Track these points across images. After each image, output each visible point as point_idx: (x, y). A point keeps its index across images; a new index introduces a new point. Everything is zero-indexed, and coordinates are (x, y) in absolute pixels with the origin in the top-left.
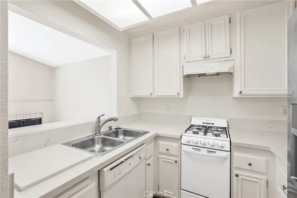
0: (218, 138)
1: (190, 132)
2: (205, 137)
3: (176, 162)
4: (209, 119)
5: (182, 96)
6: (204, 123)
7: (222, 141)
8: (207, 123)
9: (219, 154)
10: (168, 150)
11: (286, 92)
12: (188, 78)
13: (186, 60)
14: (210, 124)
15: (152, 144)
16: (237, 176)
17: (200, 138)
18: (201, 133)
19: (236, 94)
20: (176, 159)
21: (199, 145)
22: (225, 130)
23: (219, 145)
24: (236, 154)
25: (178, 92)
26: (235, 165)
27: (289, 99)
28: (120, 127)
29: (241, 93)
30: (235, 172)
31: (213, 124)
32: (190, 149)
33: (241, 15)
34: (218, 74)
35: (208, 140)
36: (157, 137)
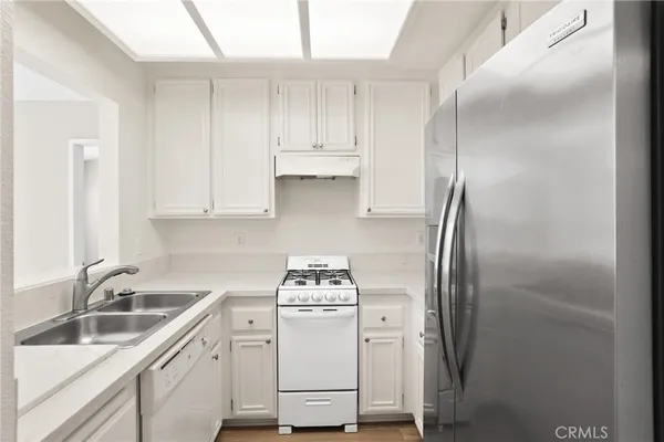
0: (338, 286)
1: (291, 283)
2: (318, 287)
3: (268, 342)
4: (317, 257)
5: (273, 216)
6: (310, 266)
7: (346, 290)
8: (316, 266)
9: (342, 311)
10: (251, 322)
11: (423, 211)
12: (282, 180)
13: (282, 147)
14: (320, 266)
15: (219, 316)
16: (367, 340)
17: (311, 290)
18: (311, 283)
19: (363, 213)
20: (268, 337)
21: (310, 302)
22: (346, 274)
23: (342, 297)
24: (365, 308)
25: (267, 207)
26: (364, 324)
27: (427, 221)
28: (133, 290)
29: (369, 210)
30: (365, 335)
31: (326, 266)
32: (293, 312)
33: (370, 86)
34: (334, 178)
35: (325, 292)
36: (227, 301)
